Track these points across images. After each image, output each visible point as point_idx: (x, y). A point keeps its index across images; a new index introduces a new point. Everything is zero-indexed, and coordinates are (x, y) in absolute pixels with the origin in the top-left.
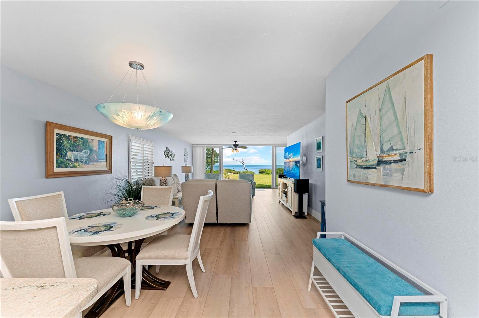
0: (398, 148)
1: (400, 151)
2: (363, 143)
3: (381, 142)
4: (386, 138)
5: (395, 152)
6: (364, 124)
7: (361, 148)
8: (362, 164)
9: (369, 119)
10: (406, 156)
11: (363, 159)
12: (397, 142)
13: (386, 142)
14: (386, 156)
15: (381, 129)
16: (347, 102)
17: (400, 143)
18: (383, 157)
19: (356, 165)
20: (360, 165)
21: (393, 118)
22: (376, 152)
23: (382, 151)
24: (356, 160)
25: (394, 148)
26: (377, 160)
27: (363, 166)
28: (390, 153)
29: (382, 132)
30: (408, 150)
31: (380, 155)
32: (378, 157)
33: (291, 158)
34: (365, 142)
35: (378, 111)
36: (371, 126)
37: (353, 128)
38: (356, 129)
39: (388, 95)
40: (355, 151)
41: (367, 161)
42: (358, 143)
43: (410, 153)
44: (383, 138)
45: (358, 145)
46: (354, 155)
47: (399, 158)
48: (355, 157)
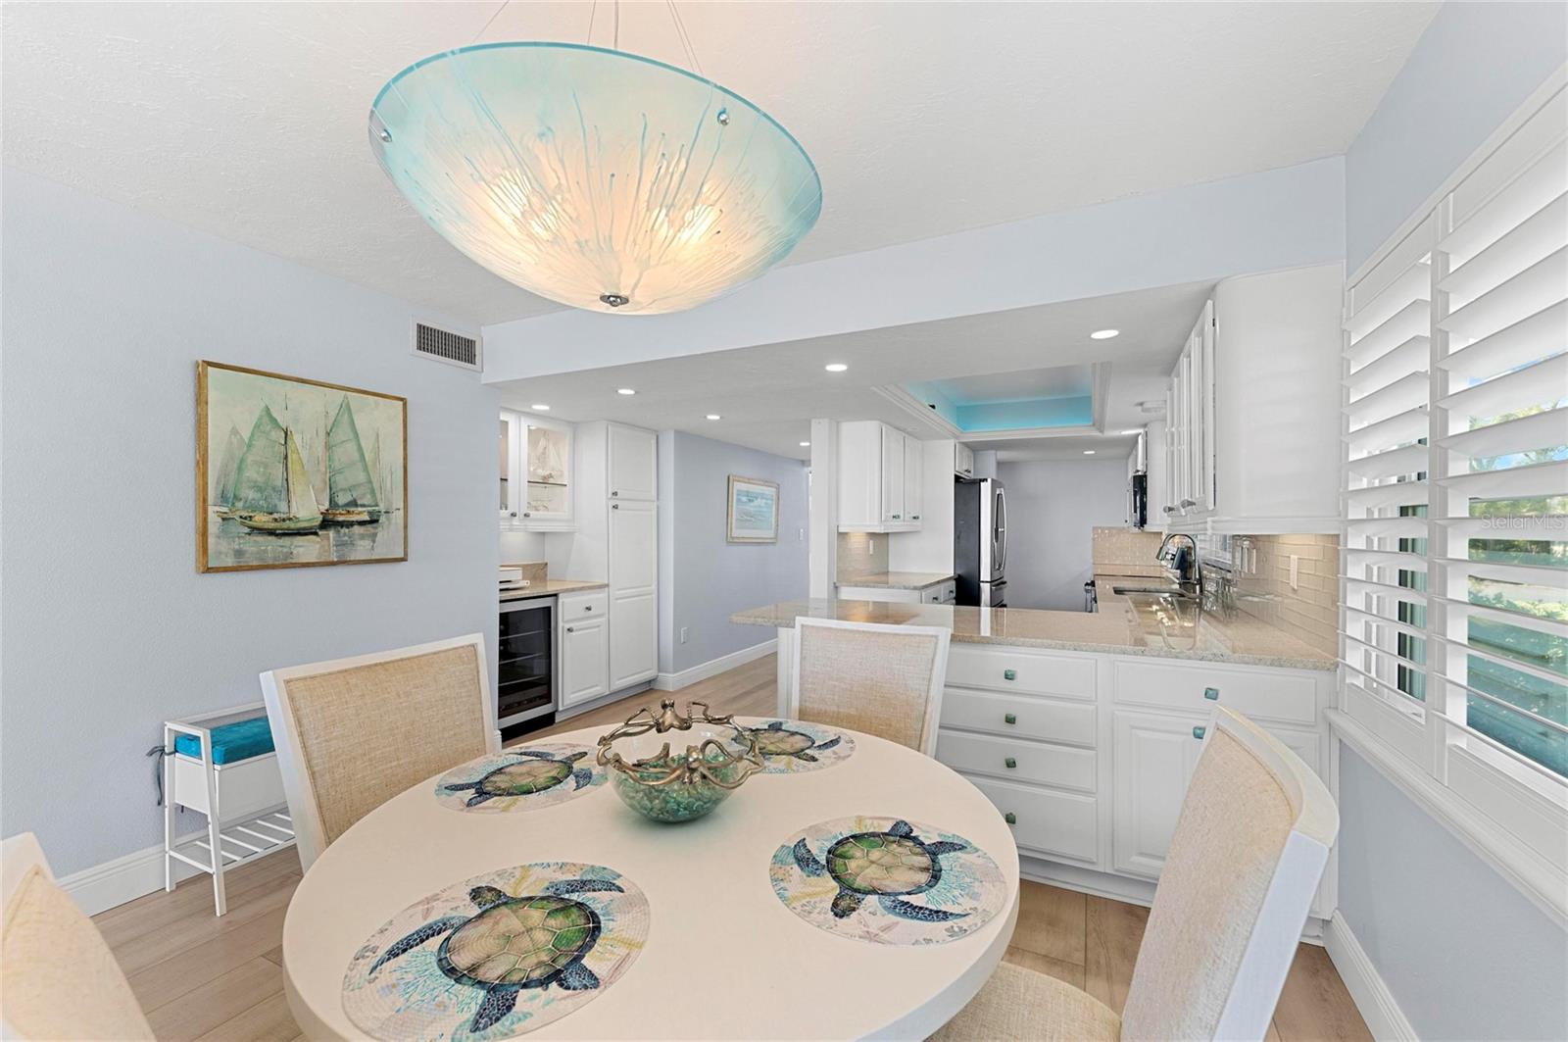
0: (366, 503)
1: (370, 509)
2: (279, 483)
3: (331, 489)
4: (341, 481)
5: (360, 509)
6: (283, 443)
7: (270, 490)
8: (272, 525)
9: (297, 439)
10: (379, 516)
11: (276, 516)
12: (364, 494)
13: (342, 490)
14: (342, 514)
15: (330, 466)
17: (369, 496)
18: (335, 515)
19: (249, 527)
20: (266, 527)
21: (356, 456)
22: (318, 504)
23: (333, 503)
24: (250, 517)
25: (359, 502)
26: (321, 519)
27: (276, 530)
28: (351, 509)
29: (335, 473)
30: (382, 507)
31: (327, 510)
32: (322, 513)
34: (285, 482)
35: (322, 434)
36: (304, 454)
37: (235, 441)
38: (250, 446)
39: (346, 416)
40: (242, 495)
41: (290, 519)
42: (259, 479)
43: (386, 512)
44: (335, 482)
45: (256, 482)
46: (240, 505)
47: (367, 518)
48: (245, 508)
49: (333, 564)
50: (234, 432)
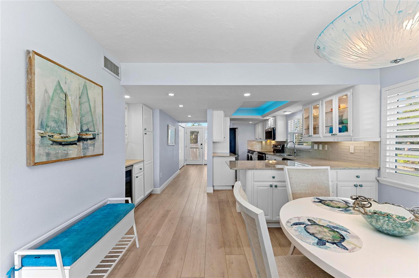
0: (92, 130)
1: (93, 133)
2: (63, 119)
3: (81, 123)
4: (84, 121)
5: (90, 133)
6: (65, 100)
7: (60, 123)
8: (60, 140)
9: (69, 98)
10: (95, 136)
11: (62, 135)
12: (91, 126)
13: (85, 124)
14: (84, 135)
15: (81, 113)
17: (93, 127)
18: (82, 135)
19: (52, 141)
20: (58, 141)
21: (89, 109)
22: (77, 130)
23: (82, 130)
24: (52, 136)
25: (90, 130)
26: (78, 137)
27: (62, 142)
28: (87, 133)
29: (82, 116)
30: (96, 132)
31: (80, 133)
32: (78, 134)
34: (65, 119)
35: (78, 97)
36: (72, 106)
37: (46, 96)
38: (52, 99)
39: (85, 91)
40: (49, 125)
41: (67, 137)
42: (56, 117)
43: (97, 134)
44: (82, 120)
45: (54, 118)
46: (48, 129)
47: (91, 137)
48: (50, 131)
49: (82, 157)
50: (46, 91)
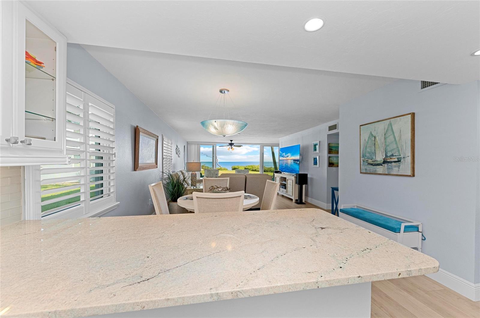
0: (396, 155)
1: (397, 157)
2: (373, 151)
3: (386, 151)
4: (389, 149)
5: (394, 157)
6: (374, 140)
7: (371, 153)
8: (372, 163)
9: (377, 138)
10: (401, 159)
11: (373, 160)
12: (396, 152)
13: (389, 151)
14: (388, 159)
15: (385, 144)
16: (361, 126)
17: (397, 152)
18: (387, 159)
19: (368, 163)
21: (393, 139)
22: (382, 156)
23: (386, 156)
24: (368, 160)
25: (394, 155)
26: (383, 161)
28: (392, 157)
29: (386, 146)
30: (402, 156)
31: (385, 158)
32: (383, 159)
33: (289, 157)
34: (375, 151)
35: (383, 135)
36: (379, 142)
37: (365, 142)
38: (368, 142)
39: (390, 127)
40: (366, 155)
41: (376, 161)
42: (370, 151)
43: (403, 158)
44: (387, 149)
45: (369, 152)
46: (366, 158)
47: (396, 160)
48: (367, 158)
49: (386, 175)
50: (365, 140)
